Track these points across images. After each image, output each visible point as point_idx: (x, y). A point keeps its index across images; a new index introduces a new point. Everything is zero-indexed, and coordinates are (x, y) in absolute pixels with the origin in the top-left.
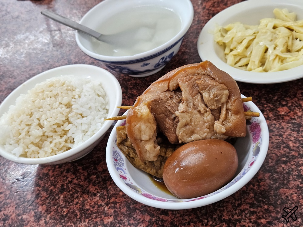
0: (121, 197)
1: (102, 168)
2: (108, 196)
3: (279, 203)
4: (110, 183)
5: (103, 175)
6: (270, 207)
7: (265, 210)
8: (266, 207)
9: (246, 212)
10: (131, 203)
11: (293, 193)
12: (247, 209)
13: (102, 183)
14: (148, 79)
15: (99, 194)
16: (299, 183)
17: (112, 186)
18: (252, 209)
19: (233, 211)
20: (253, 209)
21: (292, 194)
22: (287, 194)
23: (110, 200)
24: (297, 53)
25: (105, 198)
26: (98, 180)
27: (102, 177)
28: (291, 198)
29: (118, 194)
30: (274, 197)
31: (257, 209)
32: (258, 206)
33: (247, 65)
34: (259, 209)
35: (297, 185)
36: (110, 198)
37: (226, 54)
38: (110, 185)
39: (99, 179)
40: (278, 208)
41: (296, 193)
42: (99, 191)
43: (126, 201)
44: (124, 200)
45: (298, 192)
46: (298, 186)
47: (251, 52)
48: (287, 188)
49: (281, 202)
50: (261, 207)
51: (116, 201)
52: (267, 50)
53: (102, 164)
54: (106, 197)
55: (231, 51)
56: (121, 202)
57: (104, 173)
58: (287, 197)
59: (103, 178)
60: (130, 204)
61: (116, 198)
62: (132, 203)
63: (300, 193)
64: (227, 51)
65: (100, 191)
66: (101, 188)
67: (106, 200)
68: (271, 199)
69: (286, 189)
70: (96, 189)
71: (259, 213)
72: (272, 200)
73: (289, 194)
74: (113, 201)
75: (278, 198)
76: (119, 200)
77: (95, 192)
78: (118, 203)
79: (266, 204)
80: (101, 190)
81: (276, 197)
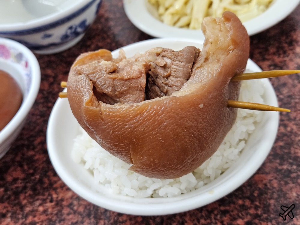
0: (41, 215)
1: (12, 176)
2: (23, 215)
3: (256, 195)
4: (25, 196)
5: (13, 187)
6: (245, 202)
7: (240, 206)
8: (240, 202)
9: (216, 212)
10: (56, 220)
11: (272, 178)
12: (216, 208)
13: (13, 198)
14: (65, 55)
15: (9, 215)
16: (277, 165)
17: (28, 200)
18: (222, 208)
19: (197, 214)
20: (224, 206)
21: (271, 180)
22: (264, 182)
23: (26, 220)
24: (247, 5)
25: (18, 219)
26: (7, 194)
27: (12, 189)
28: (271, 186)
29: (37, 211)
30: (248, 188)
31: (229, 206)
32: (230, 203)
33: (188, 25)
34: (232, 206)
35: (274, 167)
36: (26, 217)
37: (160, 15)
38: (24, 199)
39: (9, 193)
40: (256, 201)
41: (276, 178)
42: (10, 209)
43: (48, 219)
44: (46, 218)
45: (278, 177)
46: (277, 168)
47: (192, 9)
48: (263, 173)
49: (258, 193)
50: (234, 203)
51: (35, 221)
52: (211, 5)
53: (13, 171)
54: (20, 216)
55: (167, 9)
56: (42, 222)
57: (16, 183)
58: (266, 185)
59: (15, 190)
60: (55, 222)
61: (35, 216)
62: (58, 220)
63: (281, 178)
64: (161, 10)
65: (12, 209)
66: (11, 204)
67: (21, 221)
68: (245, 191)
69: (262, 175)
70: (5, 207)
71: (232, 211)
72: (247, 191)
73: (266, 180)
74: (30, 221)
75: (253, 188)
76: (39, 219)
77: (4, 211)
78: (38, 223)
79: (241, 199)
80: (12, 207)
81: (252, 187)
